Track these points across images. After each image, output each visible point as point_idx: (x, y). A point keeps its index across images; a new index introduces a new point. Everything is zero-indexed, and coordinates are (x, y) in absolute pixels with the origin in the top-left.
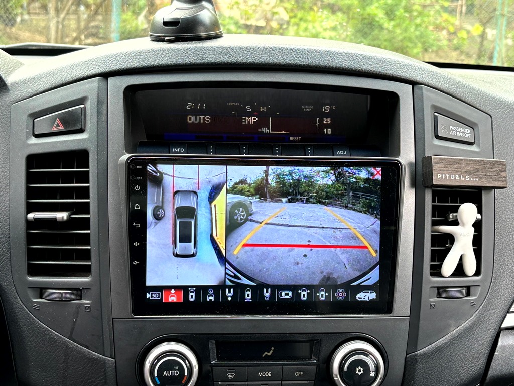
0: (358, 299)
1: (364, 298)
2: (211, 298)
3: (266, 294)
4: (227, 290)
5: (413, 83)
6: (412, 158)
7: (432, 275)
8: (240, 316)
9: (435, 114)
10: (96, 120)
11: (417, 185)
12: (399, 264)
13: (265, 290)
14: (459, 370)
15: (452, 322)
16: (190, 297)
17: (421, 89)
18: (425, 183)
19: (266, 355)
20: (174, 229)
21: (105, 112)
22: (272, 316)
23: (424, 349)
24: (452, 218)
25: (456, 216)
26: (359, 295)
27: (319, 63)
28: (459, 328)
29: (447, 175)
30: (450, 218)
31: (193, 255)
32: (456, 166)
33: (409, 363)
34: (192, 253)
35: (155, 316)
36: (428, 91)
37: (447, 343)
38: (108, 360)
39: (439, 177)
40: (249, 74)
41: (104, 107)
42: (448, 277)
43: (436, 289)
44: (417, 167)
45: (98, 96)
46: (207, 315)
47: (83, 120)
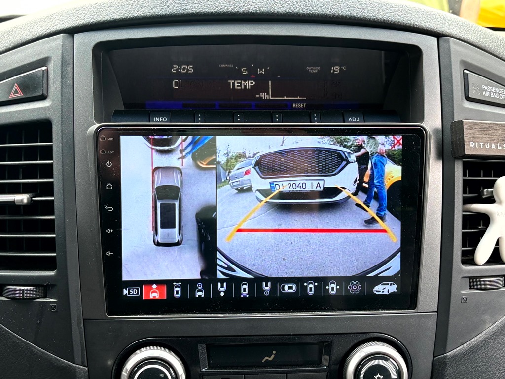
0: (375, 292)
1: (383, 292)
2: (200, 293)
3: (266, 288)
4: (219, 284)
5: (439, 35)
6: (438, 124)
7: (464, 262)
8: (235, 315)
9: (465, 71)
10: (60, 84)
11: (444, 156)
12: (424, 251)
13: (264, 283)
14: (495, 373)
15: (487, 317)
16: (175, 292)
17: (448, 41)
18: (455, 153)
19: (267, 360)
20: (154, 212)
21: (70, 75)
22: (273, 315)
23: (455, 350)
24: (487, 195)
25: (492, 192)
26: (376, 288)
27: (326, 11)
28: (495, 324)
29: (482, 144)
30: (484, 195)
31: (177, 244)
32: (491, 132)
33: (437, 367)
34: (176, 242)
35: (133, 316)
36: (456, 44)
37: (482, 342)
38: (80, 368)
39: (472, 145)
40: (242, 26)
41: (69, 69)
42: (483, 265)
43: (468, 279)
44: (444, 133)
45: (62, 56)
46: (195, 314)
47: (45, 85)
